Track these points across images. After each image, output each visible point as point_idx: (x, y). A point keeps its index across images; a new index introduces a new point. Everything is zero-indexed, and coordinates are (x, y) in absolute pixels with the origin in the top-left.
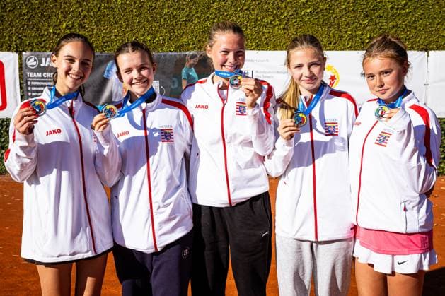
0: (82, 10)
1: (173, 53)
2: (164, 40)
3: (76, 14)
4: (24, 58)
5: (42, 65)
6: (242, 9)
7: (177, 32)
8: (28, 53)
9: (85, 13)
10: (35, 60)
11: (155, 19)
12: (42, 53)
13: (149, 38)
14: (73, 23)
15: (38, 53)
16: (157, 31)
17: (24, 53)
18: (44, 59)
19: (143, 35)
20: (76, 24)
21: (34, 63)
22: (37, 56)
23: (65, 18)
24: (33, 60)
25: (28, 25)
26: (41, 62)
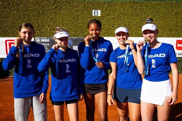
0: (54, 25)
1: (82, 38)
2: (79, 33)
3: (52, 26)
4: (36, 39)
5: (41, 41)
6: (103, 24)
7: (83, 31)
8: (37, 38)
9: (55, 25)
10: (39, 40)
11: (76, 27)
12: (41, 38)
13: (75, 33)
14: (51, 29)
15: (40, 38)
16: (77, 31)
17: (36, 38)
18: (42, 40)
19: (73, 32)
20: (52, 29)
21: (39, 41)
22: (40, 39)
23: (49, 27)
24: (38, 40)
25: (37, 29)
26: (41, 40)
